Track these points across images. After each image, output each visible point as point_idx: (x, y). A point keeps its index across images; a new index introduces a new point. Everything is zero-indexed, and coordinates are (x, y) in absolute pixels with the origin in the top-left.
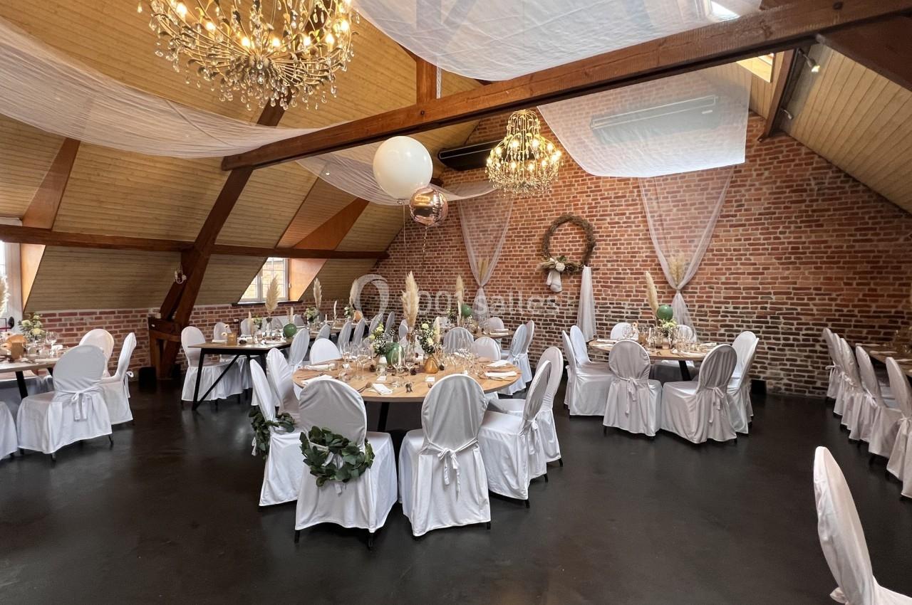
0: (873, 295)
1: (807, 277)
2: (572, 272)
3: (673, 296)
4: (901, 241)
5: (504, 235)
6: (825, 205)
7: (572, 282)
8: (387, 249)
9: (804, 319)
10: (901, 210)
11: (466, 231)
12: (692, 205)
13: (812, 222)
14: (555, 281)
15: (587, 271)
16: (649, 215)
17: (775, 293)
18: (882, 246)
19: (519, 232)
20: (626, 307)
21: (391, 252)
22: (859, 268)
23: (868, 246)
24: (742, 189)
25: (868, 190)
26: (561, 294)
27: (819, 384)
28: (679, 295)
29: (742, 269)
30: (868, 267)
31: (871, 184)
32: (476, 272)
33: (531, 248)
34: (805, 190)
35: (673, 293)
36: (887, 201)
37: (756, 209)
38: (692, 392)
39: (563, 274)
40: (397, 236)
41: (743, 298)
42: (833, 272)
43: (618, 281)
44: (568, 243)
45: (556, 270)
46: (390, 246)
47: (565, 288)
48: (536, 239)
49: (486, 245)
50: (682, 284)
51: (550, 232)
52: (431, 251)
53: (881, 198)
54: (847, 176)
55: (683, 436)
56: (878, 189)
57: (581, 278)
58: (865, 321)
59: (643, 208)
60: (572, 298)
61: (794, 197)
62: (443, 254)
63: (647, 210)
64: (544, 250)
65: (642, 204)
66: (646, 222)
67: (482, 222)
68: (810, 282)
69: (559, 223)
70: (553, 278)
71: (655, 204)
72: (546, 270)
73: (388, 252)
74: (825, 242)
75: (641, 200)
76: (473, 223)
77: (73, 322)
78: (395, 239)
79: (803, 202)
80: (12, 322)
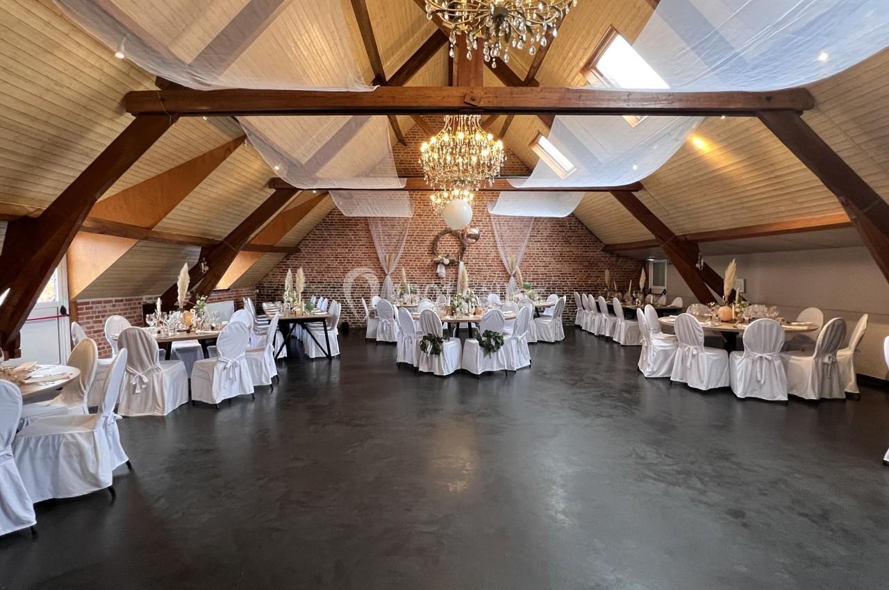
0: (589, 277)
1: (566, 268)
2: (453, 265)
3: (509, 279)
4: (598, 252)
5: (405, 239)
7: (452, 271)
8: (299, 245)
9: (565, 288)
10: (598, 239)
11: (375, 236)
12: (517, 229)
13: (567, 242)
14: (441, 271)
15: (462, 264)
16: (496, 232)
17: (554, 276)
18: (592, 254)
19: (415, 238)
20: (484, 285)
21: (302, 247)
22: (584, 264)
23: (587, 254)
24: (539, 223)
25: (587, 229)
26: (445, 279)
27: (571, 320)
28: (512, 278)
29: (540, 264)
30: (587, 264)
32: (384, 265)
33: (424, 249)
35: (509, 277)
36: (593, 234)
37: (546, 234)
38: (550, 321)
39: (447, 266)
40: (308, 234)
41: (541, 279)
42: (575, 266)
43: (480, 270)
44: (448, 247)
45: (443, 263)
46: (301, 242)
47: (447, 276)
48: (428, 243)
49: (390, 245)
50: (514, 272)
51: (437, 238)
52: (343, 248)
53: (591, 233)
54: (580, 221)
55: (547, 340)
56: (591, 229)
57: (458, 268)
58: (587, 288)
59: (492, 229)
60: (452, 281)
61: (560, 229)
62: (353, 250)
63: (495, 230)
64: (433, 251)
65: (491, 226)
66: (494, 236)
67: (387, 229)
68: (567, 271)
69: (443, 234)
70: (440, 268)
71: (498, 227)
72: (437, 263)
73: (299, 247)
74: (572, 252)
75: (491, 224)
76: (380, 229)
77: (100, 309)
78: (306, 237)
79: (564, 231)
80: (63, 310)
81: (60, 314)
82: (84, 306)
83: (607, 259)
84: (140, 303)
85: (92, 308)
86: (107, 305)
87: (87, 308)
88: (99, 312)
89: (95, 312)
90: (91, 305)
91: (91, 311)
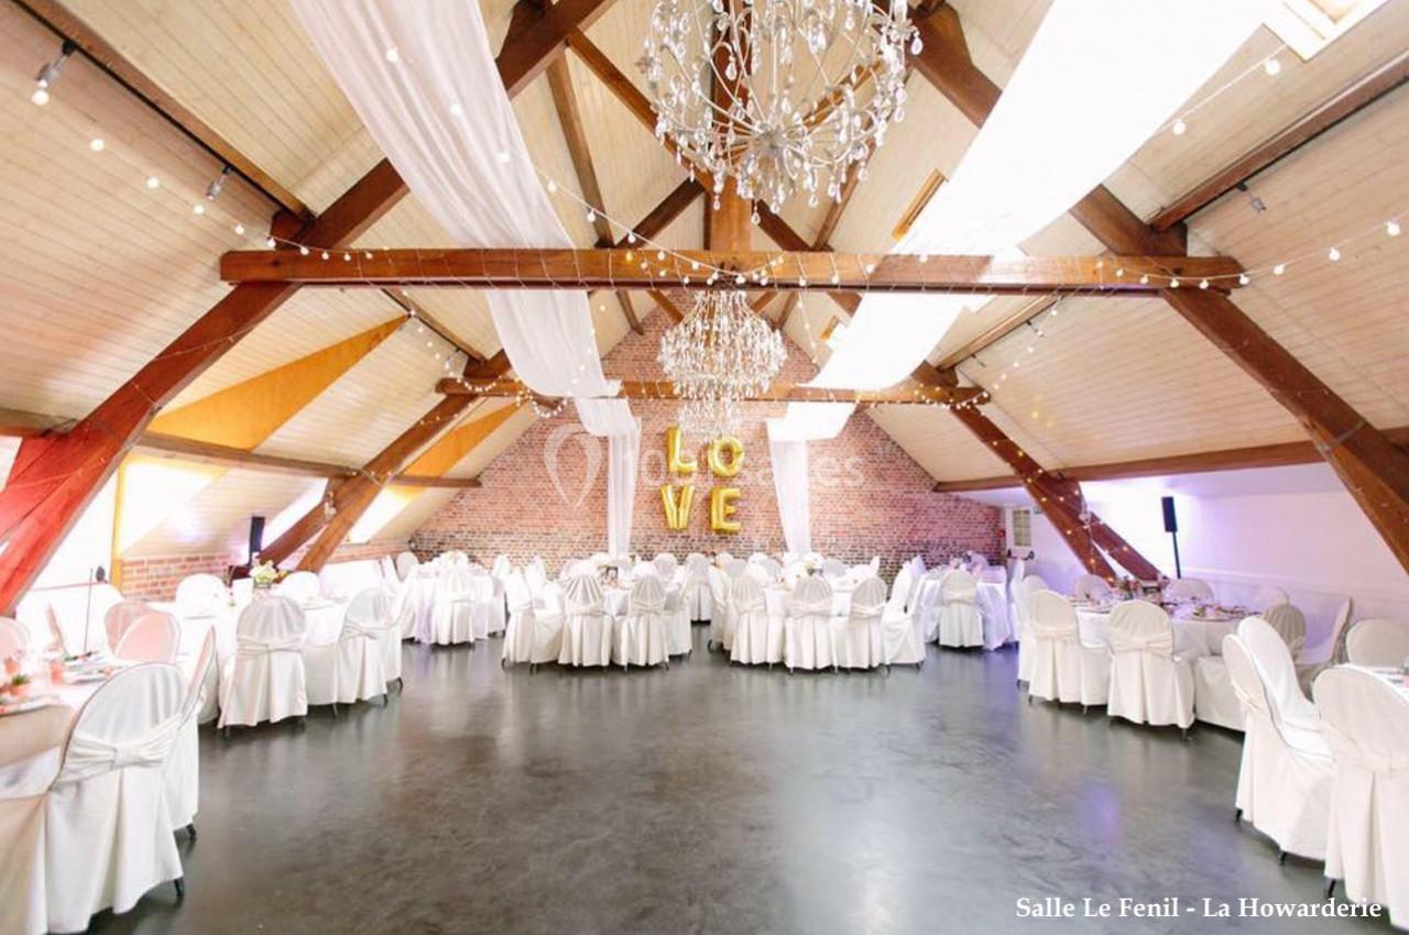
0: (915, 530)
1: (880, 517)
4: (927, 493)
6: (887, 466)
8: (479, 476)
9: (879, 547)
10: (927, 473)
13: (880, 475)
17: (861, 529)
18: (918, 496)
21: (484, 480)
22: (907, 510)
23: (911, 496)
25: (910, 458)
29: (840, 510)
30: (911, 510)
31: (911, 455)
34: (875, 454)
36: (919, 466)
40: (495, 460)
42: (894, 513)
46: (482, 472)
47: (700, 525)
53: (916, 464)
54: (898, 447)
56: (915, 458)
61: (870, 458)
68: (881, 521)
73: (480, 479)
74: (889, 491)
77: (161, 572)
78: (490, 464)
79: (875, 462)
80: (100, 575)
81: (94, 579)
82: (135, 568)
83: (941, 504)
84: (224, 563)
85: (147, 570)
86: (172, 566)
87: (138, 571)
88: (158, 577)
89: (152, 577)
90: (145, 566)
91: (145, 575)
